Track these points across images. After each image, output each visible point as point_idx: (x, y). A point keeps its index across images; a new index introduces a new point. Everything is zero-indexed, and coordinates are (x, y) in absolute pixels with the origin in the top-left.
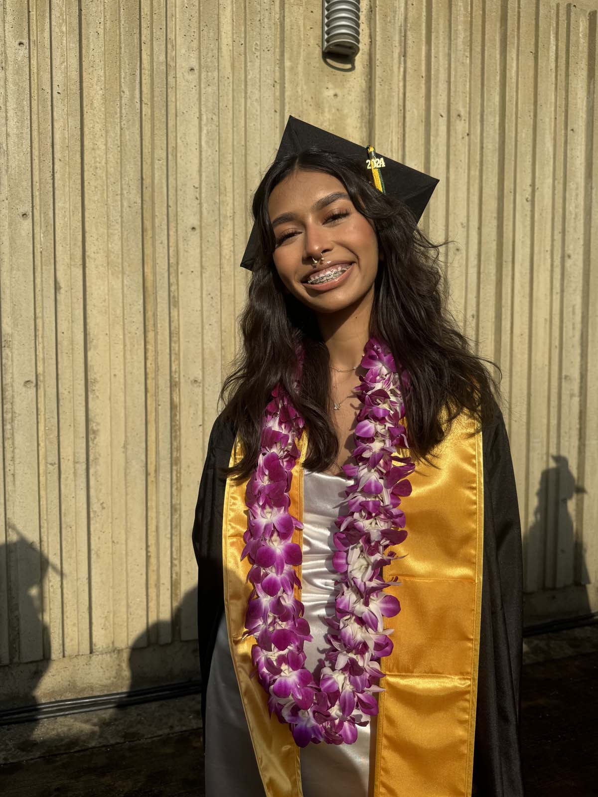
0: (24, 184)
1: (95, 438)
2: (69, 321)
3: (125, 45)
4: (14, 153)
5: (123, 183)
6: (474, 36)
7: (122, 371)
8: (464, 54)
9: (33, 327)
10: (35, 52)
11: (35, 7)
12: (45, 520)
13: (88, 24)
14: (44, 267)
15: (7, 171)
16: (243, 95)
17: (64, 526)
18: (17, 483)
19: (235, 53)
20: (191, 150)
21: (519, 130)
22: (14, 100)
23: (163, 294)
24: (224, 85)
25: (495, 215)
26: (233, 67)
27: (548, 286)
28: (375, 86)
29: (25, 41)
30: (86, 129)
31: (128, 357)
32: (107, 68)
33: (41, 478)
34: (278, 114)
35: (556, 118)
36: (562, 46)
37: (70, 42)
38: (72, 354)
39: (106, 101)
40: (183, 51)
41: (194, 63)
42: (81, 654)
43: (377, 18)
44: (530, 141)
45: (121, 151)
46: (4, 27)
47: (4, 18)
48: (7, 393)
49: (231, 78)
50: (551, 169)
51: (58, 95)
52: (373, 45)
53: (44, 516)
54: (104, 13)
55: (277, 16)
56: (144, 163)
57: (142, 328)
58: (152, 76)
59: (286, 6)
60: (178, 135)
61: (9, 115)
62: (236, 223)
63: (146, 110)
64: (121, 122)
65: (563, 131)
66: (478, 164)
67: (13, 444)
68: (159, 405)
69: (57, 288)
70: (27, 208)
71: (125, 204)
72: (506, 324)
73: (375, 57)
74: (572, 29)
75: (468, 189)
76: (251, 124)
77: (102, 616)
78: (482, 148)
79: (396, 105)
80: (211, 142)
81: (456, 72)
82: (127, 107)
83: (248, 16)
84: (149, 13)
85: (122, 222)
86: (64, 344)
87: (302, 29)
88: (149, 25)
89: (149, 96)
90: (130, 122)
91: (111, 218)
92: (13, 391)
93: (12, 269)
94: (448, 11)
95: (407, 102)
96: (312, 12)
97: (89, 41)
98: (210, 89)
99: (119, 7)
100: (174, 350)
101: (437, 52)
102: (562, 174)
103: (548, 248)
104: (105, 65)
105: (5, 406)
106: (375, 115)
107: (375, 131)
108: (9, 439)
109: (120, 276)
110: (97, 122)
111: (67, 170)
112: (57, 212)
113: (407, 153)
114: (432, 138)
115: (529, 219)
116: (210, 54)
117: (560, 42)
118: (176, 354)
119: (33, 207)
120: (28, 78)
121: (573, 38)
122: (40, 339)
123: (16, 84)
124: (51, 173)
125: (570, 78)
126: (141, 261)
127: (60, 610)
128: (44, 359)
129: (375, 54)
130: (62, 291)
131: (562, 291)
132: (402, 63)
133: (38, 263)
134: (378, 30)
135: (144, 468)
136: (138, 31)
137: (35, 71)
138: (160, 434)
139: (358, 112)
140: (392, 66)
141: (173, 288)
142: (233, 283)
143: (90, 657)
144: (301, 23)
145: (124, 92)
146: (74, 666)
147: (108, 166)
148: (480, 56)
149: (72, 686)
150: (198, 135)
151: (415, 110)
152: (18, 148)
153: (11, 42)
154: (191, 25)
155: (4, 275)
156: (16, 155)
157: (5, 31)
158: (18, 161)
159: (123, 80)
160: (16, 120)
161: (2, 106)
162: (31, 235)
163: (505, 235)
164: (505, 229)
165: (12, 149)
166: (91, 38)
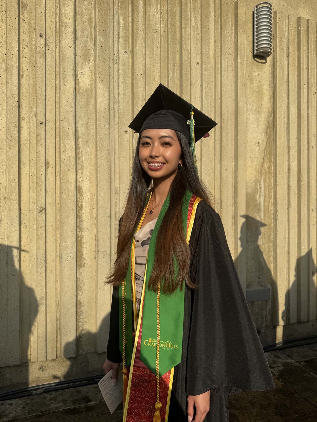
4: (122, 102)
8: (314, 56)
11: (131, 35)
15: (118, 111)
16: (220, 75)
19: (216, 56)
20: (197, 101)
26: (215, 62)
28: (277, 70)
29: (127, 51)
32: (162, 63)
34: (234, 83)
37: (147, 51)
39: (161, 78)
40: (194, 55)
41: (199, 61)
43: (277, 39)
46: (118, 44)
47: (118, 40)
48: (116, 216)
49: (214, 67)
51: (141, 75)
52: (275, 52)
54: (161, 37)
55: (234, 39)
58: (181, 66)
59: (239, 34)
60: (192, 93)
61: (120, 84)
62: (216, 135)
63: (178, 82)
70: (127, 128)
73: (277, 58)
76: (224, 89)
79: (285, 79)
80: (207, 97)
82: (171, 80)
83: (222, 38)
84: (179, 37)
87: (245, 44)
88: (180, 43)
89: (179, 76)
90: (172, 88)
94: (306, 36)
95: (290, 78)
96: (248, 36)
98: (206, 73)
101: (303, 55)
106: (277, 84)
107: (277, 91)
113: (290, 102)
114: (301, 95)
116: (207, 56)
123: (123, 70)
129: (276, 56)
132: (287, 60)
134: (278, 45)
137: (131, 64)
139: (268, 82)
140: (284, 61)
142: (213, 163)
144: (245, 41)
145: (170, 74)
150: (200, 93)
151: (293, 82)
152: (124, 100)
153: (122, 51)
154: (198, 43)
155: (117, 160)
156: (123, 103)
157: (118, 46)
158: (124, 106)
159: (169, 68)
160: (122, 87)
161: (116, 81)
162: (129, 141)
165: (121, 100)
166: (155, 49)
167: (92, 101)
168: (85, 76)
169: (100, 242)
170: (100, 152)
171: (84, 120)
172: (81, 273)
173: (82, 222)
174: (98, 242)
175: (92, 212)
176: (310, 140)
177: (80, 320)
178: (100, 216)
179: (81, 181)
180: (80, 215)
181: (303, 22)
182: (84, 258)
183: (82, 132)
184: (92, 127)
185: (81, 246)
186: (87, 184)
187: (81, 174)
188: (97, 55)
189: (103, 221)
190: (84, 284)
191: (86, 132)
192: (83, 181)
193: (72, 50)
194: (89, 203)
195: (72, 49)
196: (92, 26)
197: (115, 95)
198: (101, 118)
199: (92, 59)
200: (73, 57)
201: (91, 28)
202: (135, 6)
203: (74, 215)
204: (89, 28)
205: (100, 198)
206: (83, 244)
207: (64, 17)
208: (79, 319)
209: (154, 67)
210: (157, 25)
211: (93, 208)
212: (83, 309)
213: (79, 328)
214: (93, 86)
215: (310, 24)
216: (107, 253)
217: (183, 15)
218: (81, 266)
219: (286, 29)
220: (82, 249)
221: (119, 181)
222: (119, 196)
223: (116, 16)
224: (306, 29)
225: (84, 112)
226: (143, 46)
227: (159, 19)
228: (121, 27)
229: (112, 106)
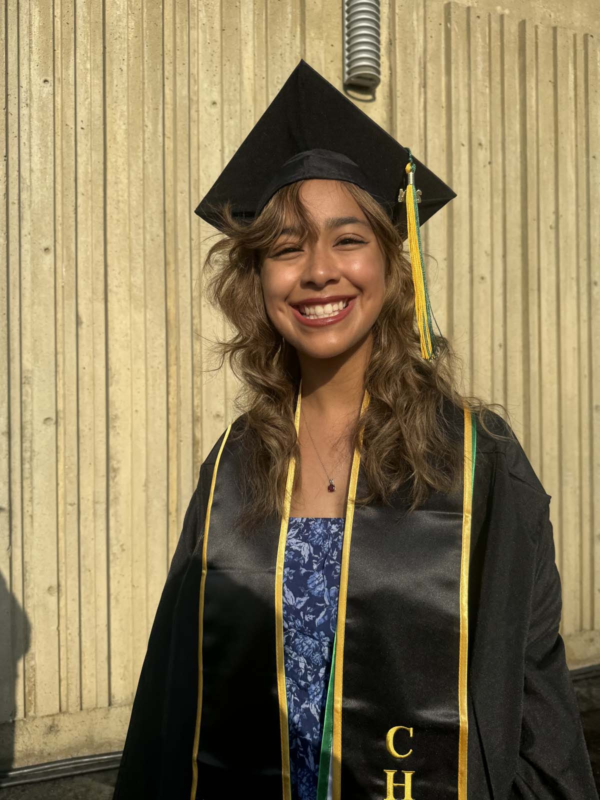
0: (47, 218)
1: (115, 476)
2: (90, 357)
3: (149, 81)
4: (37, 188)
5: (146, 216)
6: (493, 67)
7: (144, 407)
8: (484, 85)
9: (53, 363)
10: (60, 89)
11: (60, 46)
12: (64, 563)
13: (111, 61)
14: (66, 302)
15: (30, 206)
17: (82, 569)
18: (36, 524)
19: (257, 86)
21: (541, 157)
22: (39, 136)
23: (186, 328)
24: (246, 118)
25: (519, 243)
26: (255, 100)
27: (575, 315)
28: (396, 117)
29: (50, 79)
30: (109, 164)
31: (150, 392)
32: (130, 104)
33: (60, 519)
35: (576, 146)
36: (581, 75)
37: (94, 78)
38: (94, 389)
39: (129, 135)
40: (205, 85)
41: (216, 97)
42: (99, 706)
43: (397, 50)
44: (552, 169)
45: (143, 185)
46: (30, 66)
47: (30, 56)
48: (26, 431)
49: (253, 111)
50: (574, 195)
51: (82, 130)
52: (393, 77)
53: (62, 560)
54: (128, 49)
55: (298, 50)
56: (166, 196)
57: (164, 363)
58: (174, 110)
59: (307, 40)
60: (200, 168)
61: (33, 151)
63: (169, 144)
64: (143, 156)
65: (585, 159)
66: (501, 192)
67: (32, 483)
68: (181, 441)
69: (78, 322)
70: (49, 243)
71: (148, 237)
72: (534, 353)
73: (396, 88)
74: (590, 58)
75: (492, 218)
77: (122, 665)
78: (504, 176)
79: (417, 135)
81: (476, 101)
82: (150, 140)
84: (172, 49)
85: (145, 256)
86: (86, 379)
87: (323, 62)
88: (172, 61)
89: (172, 131)
90: (153, 156)
91: (134, 252)
92: (32, 429)
93: (33, 304)
94: (466, 42)
95: (428, 132)
96: (332, 45)
97: (112, 77)
98: (232, 122)
99: (143, 44)
100: (197, 383)
101: (457, 83)
102: (585, 201)
103: (574, 275)
104: (128, 100)
105: (24, 445)
108: (27, 478)
109: (143, 310)
110: (120, 156)
111: (90, 205)
112: (79, 246)
114: (454, 168)
115: (553, 246)
116: (232, 88)
117: (578, 69)
118: (197, 388)
119: (55, 241)
120: (52, 113)
121: (592, 67)
122: (60, 375)
123: (40, 120)
124: (74, 208)
125: (591, 104)
126: (163, 295)
127: (78, 660)
128: (64, 395)
129: (396, 85)
130: (84, 326)
131: (590, 319)
132: (423, 94)
133: (59, 298)
134: (398, 62)
135: (165, 508)
136: (161, 66)
138: (182, 471)
140: (413, 96)
141: (196, 321)
143: (109, 710)
144: (322, 56)
145: (147, 126)
146: (92, 720)
147: (131, 199)
148: (499, 86)
149: (90, 742)
150: (220, 167)
151: (437, 141)
152: (42, 183)
154: (214, 61)
155: (25, 310)
156: (39, 190)
157: (30, 69)
158: (42, 196)
159: (146, 115)
160: (39, 156)
161: (26, 143)
162: (53, 270)
163: (530, 263)
164: (530, 257)
165: (35, 184)
166: (115, 74)
176: (475, 263)
181: (457, 12)
197: (22, 173)
210: (120, 23)
215: (473, 18)
219: (419, 28)
222: (31, 389)
224: (464, 27)
226: (87, 70)
227: (125, 12)
228: (35, 29)
229: (13, 197)
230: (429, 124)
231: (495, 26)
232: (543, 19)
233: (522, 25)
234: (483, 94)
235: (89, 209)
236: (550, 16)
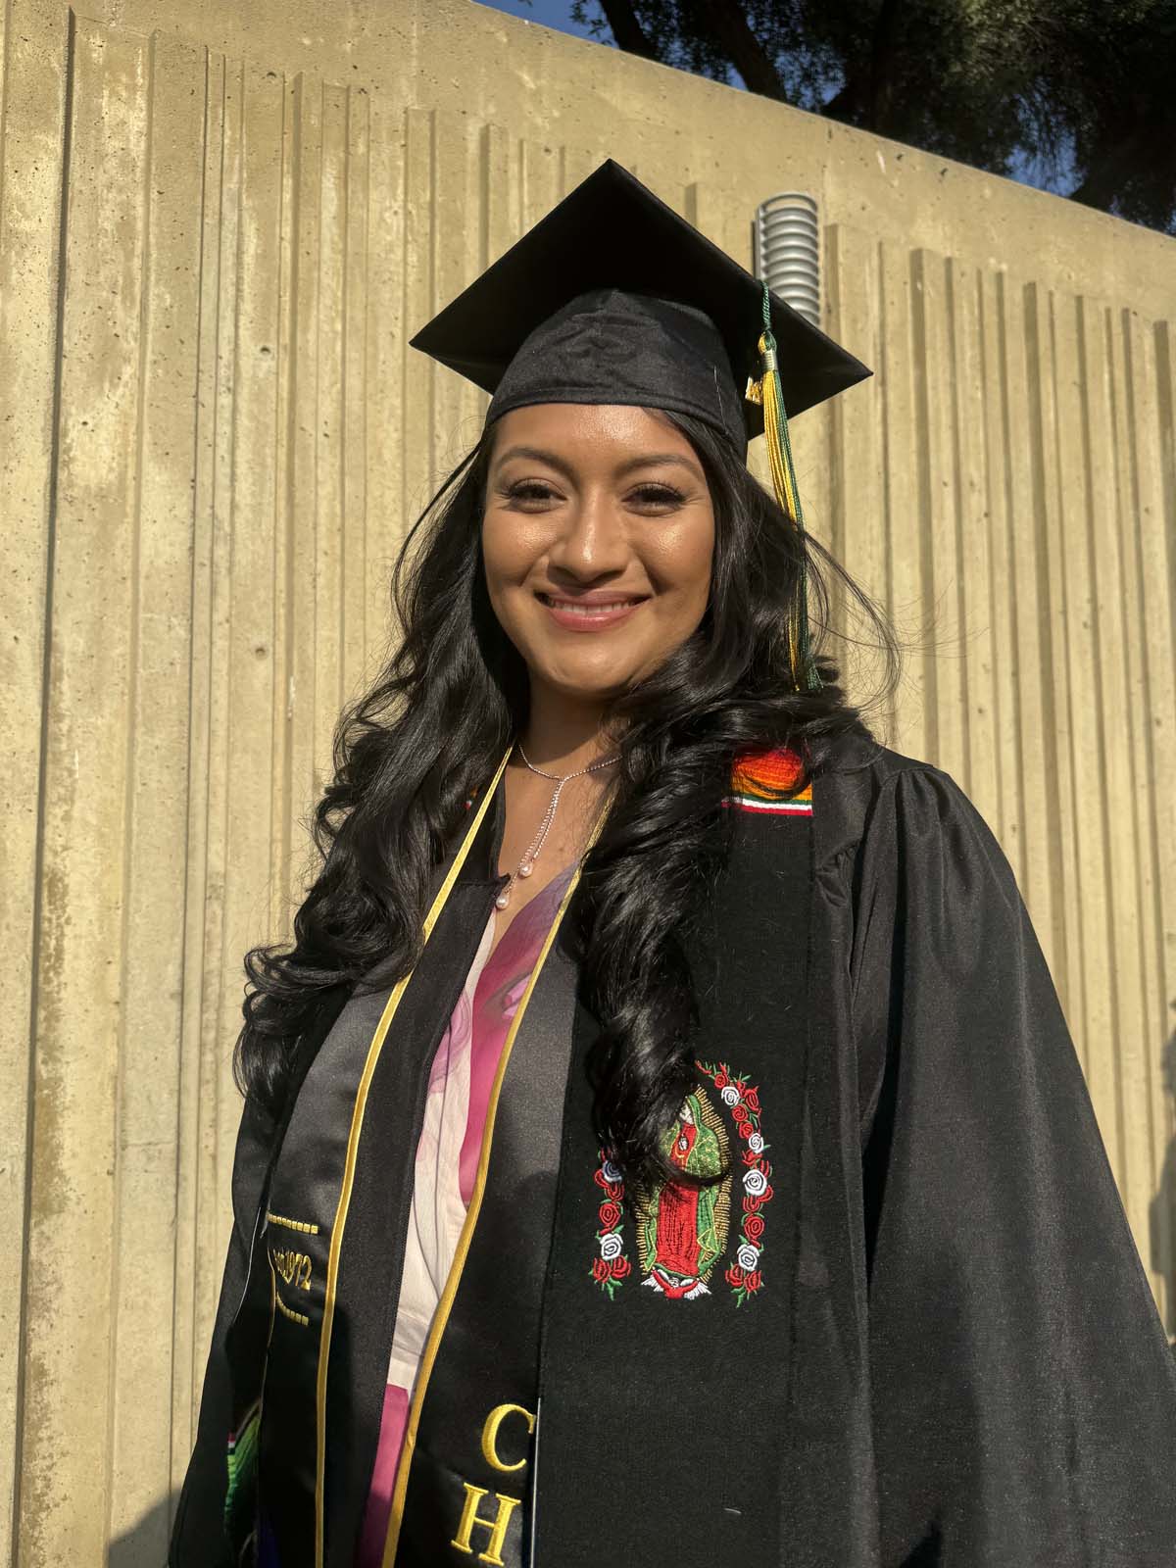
0: (262, 594)
4: (245, 539)
6: (987, 357)
8: (974, 385)
9: (266, 859)
10: (287, 363)
11: (288, 290)
13: (377, 320)
14: (296, 748)
15: (230, 571)
18: (223, 1171)
21: (1066, 506)
22: (249, 446)
25: (1038, 651)
27: (1128, 775)
28: (841, 431)
29: (272, 346)
30: (369, 499)
32: (408, 396)
35: (1118, 490)
36: (1120, 375)
37: (350, 350)
39: (405, 451)
43: (843, 323)
44: (1084, 529)
46: (237, 321)
47: (237, 305)
48: (210, 990)
50: (1117, 573)
51: (325, 438)
54: (406, 303)
61: (238, 471)
65: (1132, 513)
66: (1006, 565)
67: (216, 1091)
70: (261, 638)
72: (1068, 842)
74: (1133, 349)
75: (992, 607)
78: (1012, 538)
79: (875, 465)
81: (965, 412)
92: (221, 986)
93: (231, 750)
94: (945, 315)
95: (891, 461)
97: (377, 348)
101: (935, 380)
103: (1123, 707)
104: (404, 390)
106: (844, 482)
108: (209, 1081)
110: (389, 488)
111: (336, 570)
112: (319, 646)
113: (894, 546)
114: (935, 522)
115: (1089, 657)
117: (1116, 369)
119: (274, 635)
120: (274, 407)
121: (1136, 364)
122: (278, 883)
123: (253, 418)
124: (312, 575)
125: (1139, 424)
131: (1152, 782)
132: (879, 396)
137: (285, 394)
140: (867, 402)
145: (438, 437)
148: (998, 388)
151: (905, 476)
152: (254, 530)
153: (249, 347)
155: (218, 761)
156: (249, 543)
157: (237, 327)
158: (253, 553)
160: (250, 480)
161: (226, 456)
162: (270, 687)
163: (1057, 686)
164: (1056, 676)
165: (242, 529)
166: (381, 342)
167: (124, 532)
168: (98, 435)
169: (133, 1106)
170: (145, 733)
171: (88, 604)
172: (48, 1238)
173: (58, 1021)
174: (123, 1107)
175: (103, 977)
176: (971, 684)
177: (38, 1446)
178: (136, 993)
179: (59, 849)
180: (50, 993)
181: (932, 266)
182: (61, 1174)
183: (74, 654)
184: (120, 632)
185: (52, 1122)
186: (87, 863)
187: (62, 819)
188: (150, 357)
189: (148, 1016)
190: (59, 1289)
191: (94, 652)
192: (71, 848)
193: (45, 337)
194: (90, 939)
195: (45, 331)
196: (133, 249)
197: (218, 511)
198: (157, 600)
199: (128, 371)
200: (46, 363)
201: (129, 255)
202: (306, 184)
203: (20, 993)
204: (123, 259)
205: (138, 920)
206: (62, 1117)
207: (15, 212)
208: (32, 1444)
209: (379, 408)
210: (392, 256)
211: (110, 959)
212: (52, 1396)
213: (32, 1481)
214: (131, 473)
215: (956, 276)
216: (160, 1152)
217: (491, 223)
218: (47, 1210)
219: (872, 288)
220: (53, 1137)
221: (226, 844)
222: (223, 909)
223: (230, 218)
224: (942, 288)
225: (87, 576)
226: (335, 332)
227: (401, 236)
228: (249, 259)
229: (202, 554)
230: (892, 449)
231: (989, 290)
232: (1059, 281)
233: (1031, 289)
234: (973, 399)
235: (337, 580)
236: (1070, 277)
